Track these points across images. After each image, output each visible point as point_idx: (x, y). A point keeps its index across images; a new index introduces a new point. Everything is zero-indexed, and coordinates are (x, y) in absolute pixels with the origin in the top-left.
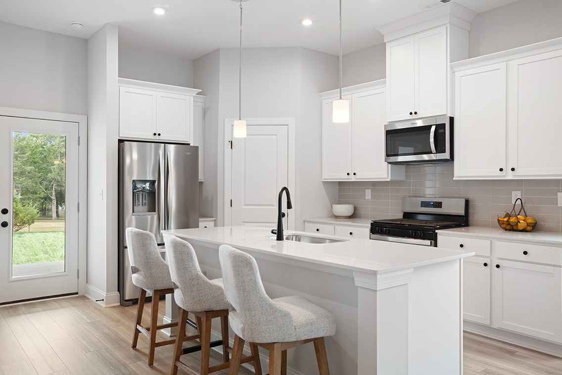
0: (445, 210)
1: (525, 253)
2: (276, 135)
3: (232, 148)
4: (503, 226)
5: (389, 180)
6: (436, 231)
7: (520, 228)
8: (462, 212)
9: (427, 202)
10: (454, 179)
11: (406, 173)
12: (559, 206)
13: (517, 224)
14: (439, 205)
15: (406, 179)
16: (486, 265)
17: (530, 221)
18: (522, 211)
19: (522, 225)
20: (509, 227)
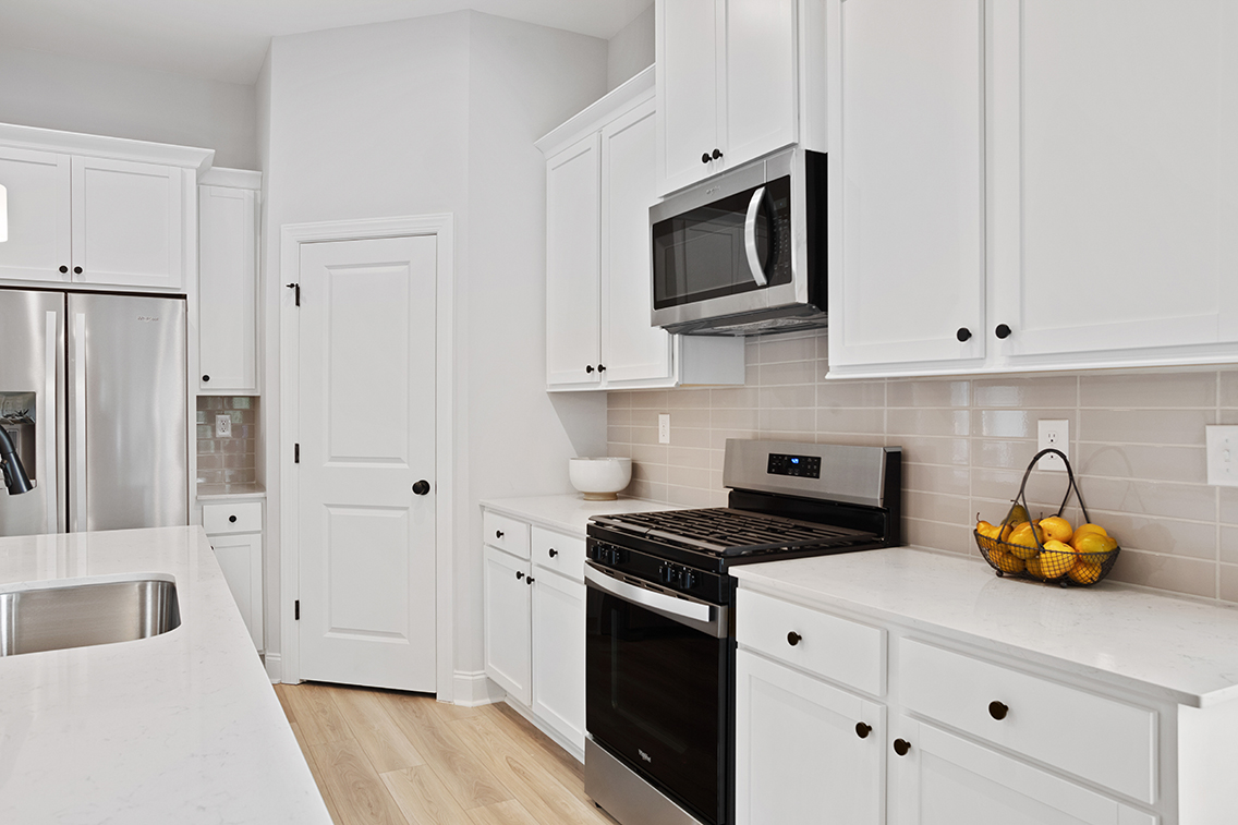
0: (830, 485)
1: (998, 710)
2: (407, 263)
3: (298, 304)
4: (991, 554)
5: (673, 385)
6: (733, 571)
7: (1049, 571)
8: (873, 495)
9: (783, 456)
10: (828, 376)
11: (746, 362)
12: (1212, 481)
13: (1039, 554)
14: (810, 467)
15: (746, 381)
16: (863, 730)
17: (1086, 543)
18: (1074, 499)
19: (1056, 556)
20: (1009, 563)
